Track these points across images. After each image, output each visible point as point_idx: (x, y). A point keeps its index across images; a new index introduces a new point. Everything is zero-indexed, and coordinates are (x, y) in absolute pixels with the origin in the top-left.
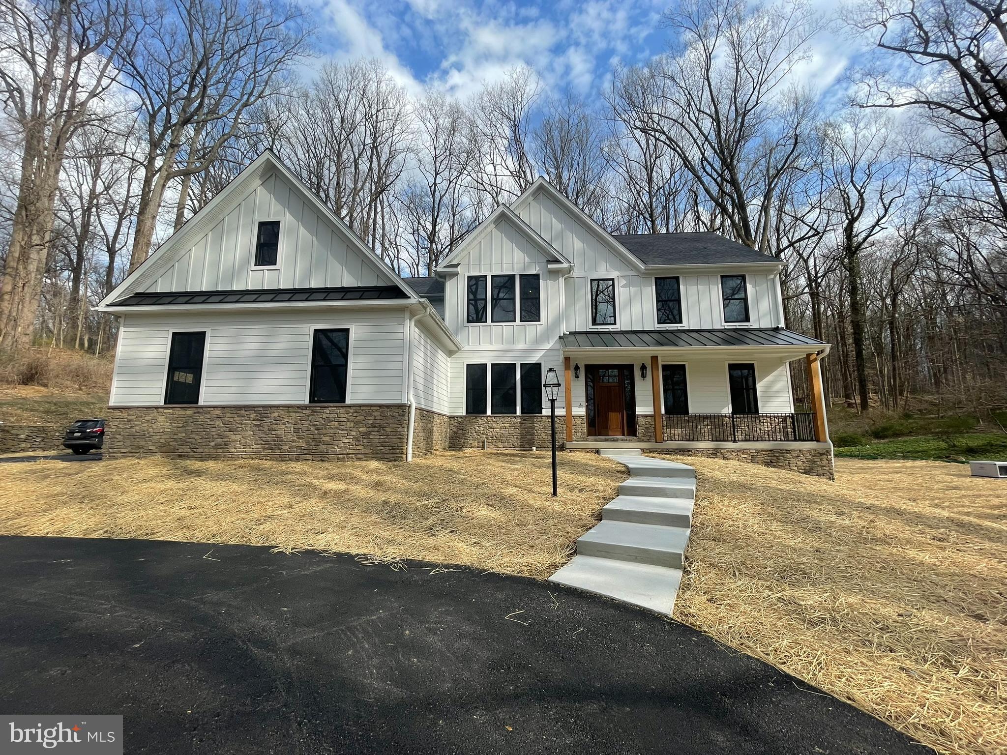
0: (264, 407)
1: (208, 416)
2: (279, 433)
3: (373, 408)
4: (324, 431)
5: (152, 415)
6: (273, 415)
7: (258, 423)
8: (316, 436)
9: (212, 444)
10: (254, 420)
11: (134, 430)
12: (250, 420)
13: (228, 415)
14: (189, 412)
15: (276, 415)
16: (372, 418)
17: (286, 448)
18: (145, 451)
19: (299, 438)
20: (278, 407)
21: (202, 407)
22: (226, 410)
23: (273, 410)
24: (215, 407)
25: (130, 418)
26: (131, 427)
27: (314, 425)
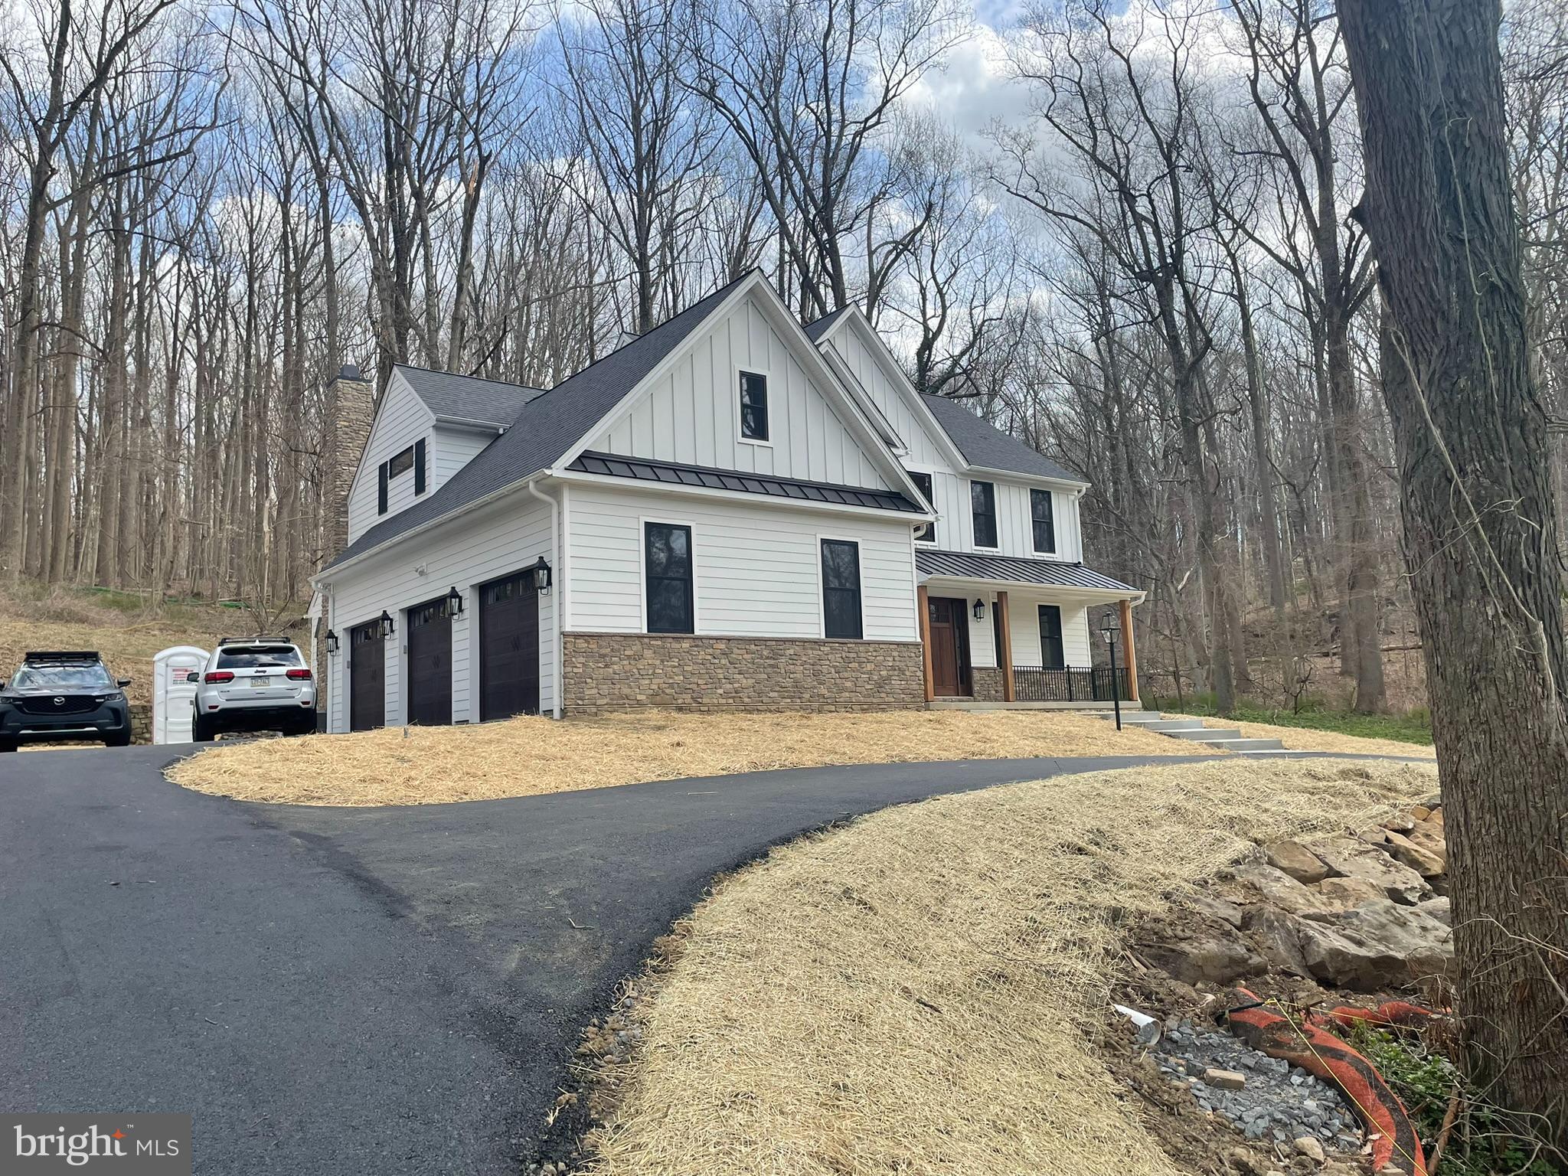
0: (777, 640)
1: (710, 651)
2: (798, 676)
3: (892, 646)
4: (846, 675)
5: (634, 648)
6: (788, 652)
7: (772, 662)
8: (838, 681)
9: (721, 691)
10: (767, 658)
11: (611, 670)
12: (761, 658)
13: (735, 650)
14: (686, 645)
15: (792, 652)
16: (891, 659)
17: (807, 696)
18: (631, 702)
19: (820, 684)
20: (793, 641)
21: (701, 638)
22: (732, 644)
23: (787, 645)
24: (718, 639)
25: (603, 651)
26: (606, 666)
27: (834, 667)
